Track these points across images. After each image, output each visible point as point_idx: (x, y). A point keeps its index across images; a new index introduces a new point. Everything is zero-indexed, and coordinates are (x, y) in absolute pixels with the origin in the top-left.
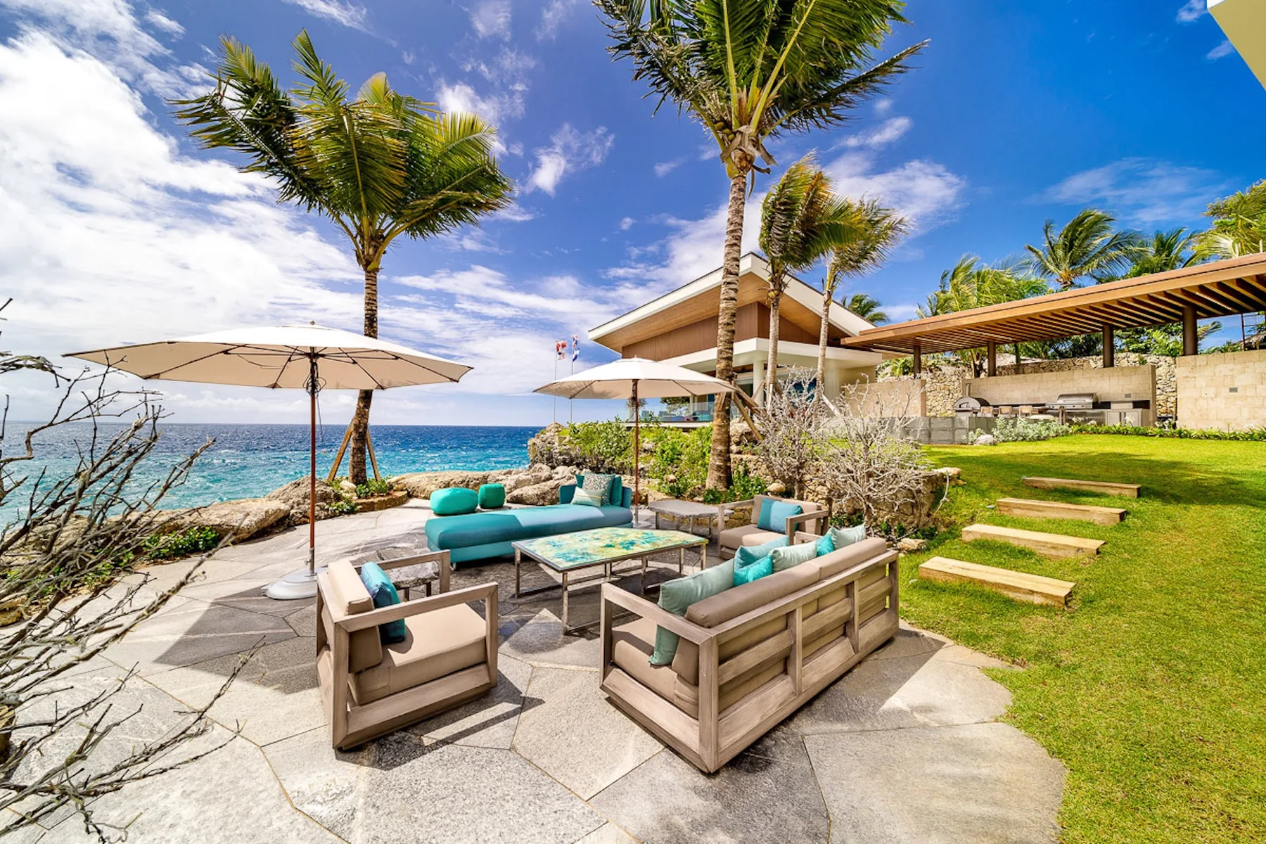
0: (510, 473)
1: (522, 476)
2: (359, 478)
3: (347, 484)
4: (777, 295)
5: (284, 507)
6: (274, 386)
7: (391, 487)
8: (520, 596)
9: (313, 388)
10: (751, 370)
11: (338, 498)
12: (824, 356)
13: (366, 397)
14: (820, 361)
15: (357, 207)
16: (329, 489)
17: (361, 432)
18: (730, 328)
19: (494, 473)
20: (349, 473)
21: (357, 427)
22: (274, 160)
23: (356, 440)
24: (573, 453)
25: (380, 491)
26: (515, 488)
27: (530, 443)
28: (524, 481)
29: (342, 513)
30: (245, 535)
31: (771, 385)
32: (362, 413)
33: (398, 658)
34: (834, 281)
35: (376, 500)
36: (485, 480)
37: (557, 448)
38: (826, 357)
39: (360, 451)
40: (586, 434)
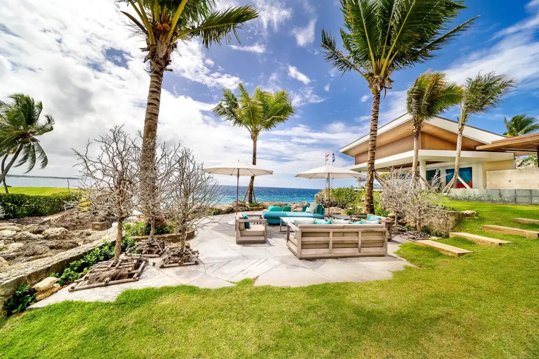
0: (294, 203)
1: (298, 205)
2: (250, 201)
3: (247, 203)
4: (417, 131)
5: (232, 207)
6: (231, 175)
7: (259, 205)
8: (281, 231)
9: (238, 175)
10: (412, 166)
11: (245, 206)
12: (459, 156)
13: (253, 178)
14: (457, 159)
15: (251, 124)
16: (243, 203)
17: (251, 188)
18: (373, 152)
19: (290, 203)
20: (248, 200)
21: (250, 186)
22: (232, 115)
23: (250, 190)
24: (332, 201)
25: (256, 206)
26: (296, 208)
27: (315, 196)
28: (299, 206)
29: (245, 210)
30: (224, 212)
31: (414, 173)
32: (252, 182)
33: (247, 230)
34: (465, 118)
35: (254, 208)
36: (286, 205)
37: (326, 198)
38: (461, 156)
39: (251, 193)
40: (338, 193)
